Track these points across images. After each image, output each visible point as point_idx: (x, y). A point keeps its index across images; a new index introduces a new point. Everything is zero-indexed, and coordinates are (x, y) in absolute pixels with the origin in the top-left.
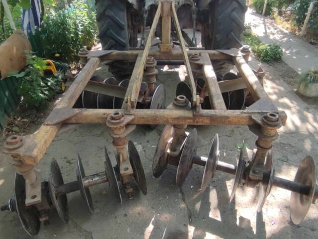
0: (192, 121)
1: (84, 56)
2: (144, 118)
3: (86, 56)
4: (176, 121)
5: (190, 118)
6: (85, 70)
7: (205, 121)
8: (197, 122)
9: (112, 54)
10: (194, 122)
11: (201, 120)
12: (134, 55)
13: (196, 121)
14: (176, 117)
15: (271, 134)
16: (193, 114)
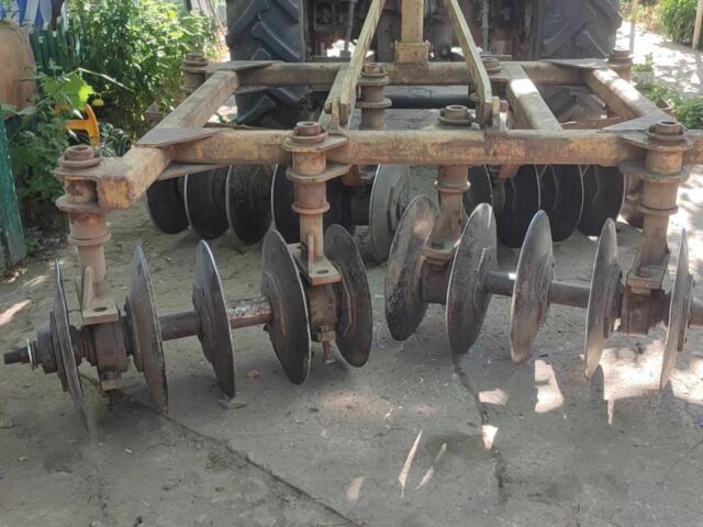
0: (482, 150)
1: (196, 69)
2: (369, 144)
3: (202, 69)
4: (445, 153)
5: (477, 144)
6: (207, 86)
7: (513, 152)
8: (495, 154)
9: (269, 68)
10: (487, 153)
11: (504, 147)
12: (328, 70)
13: (492, 152)
14: (445, 141)
15: (668, 168)
16: (485, 135)
